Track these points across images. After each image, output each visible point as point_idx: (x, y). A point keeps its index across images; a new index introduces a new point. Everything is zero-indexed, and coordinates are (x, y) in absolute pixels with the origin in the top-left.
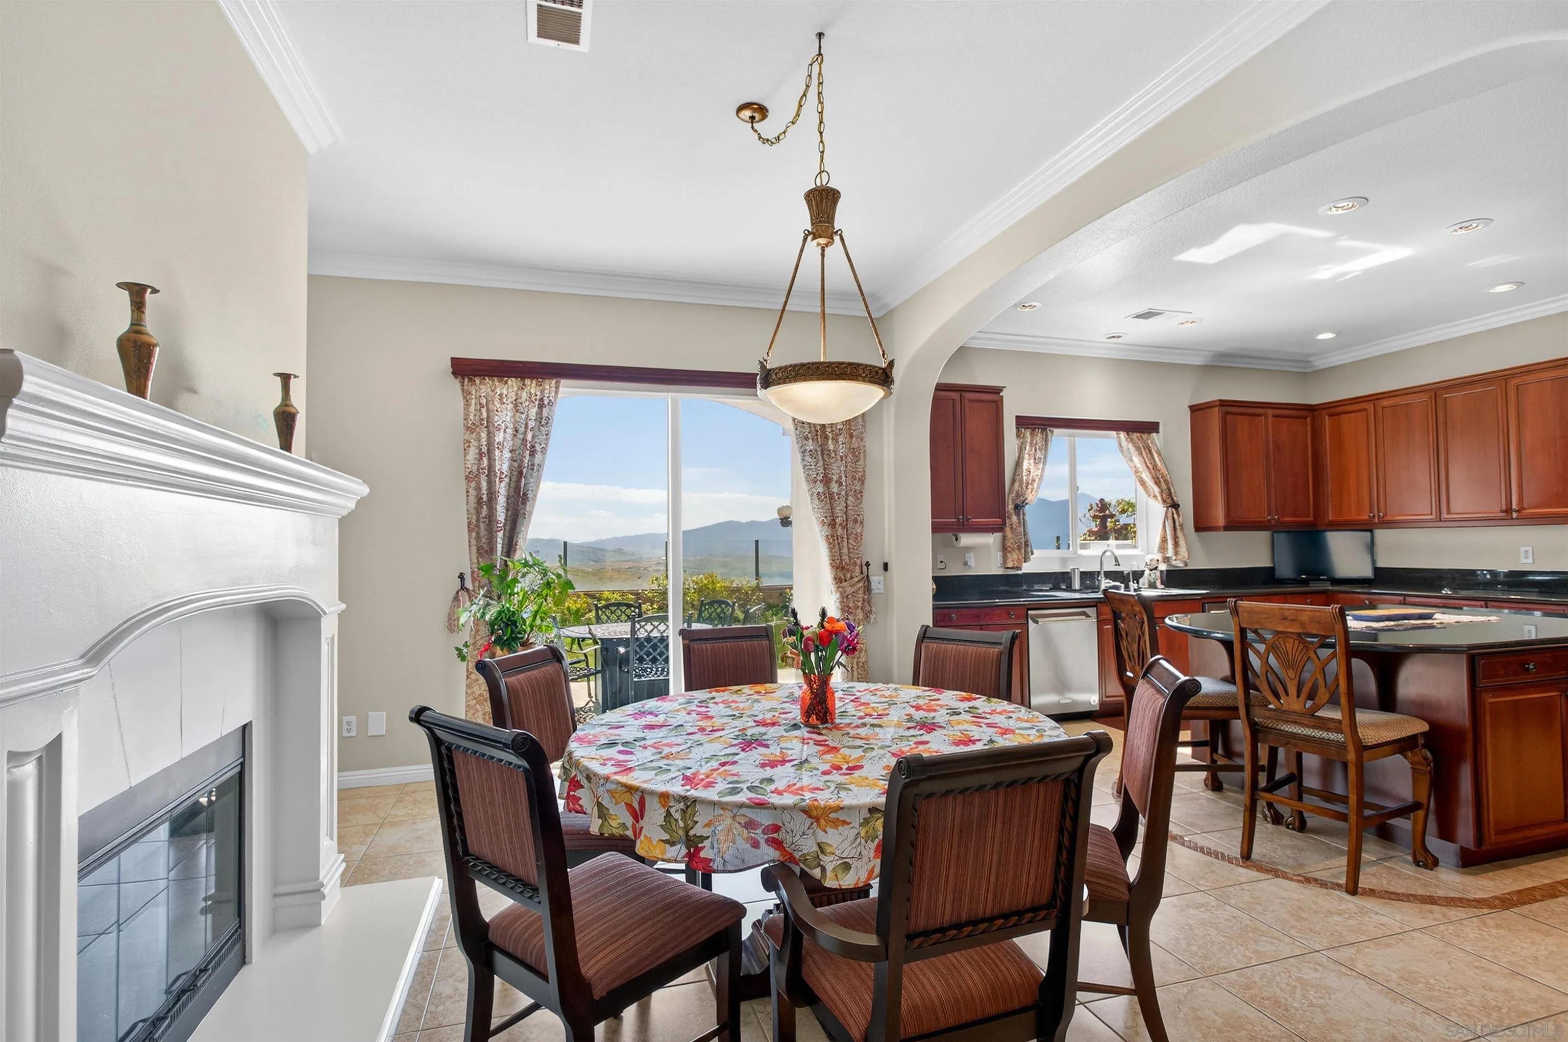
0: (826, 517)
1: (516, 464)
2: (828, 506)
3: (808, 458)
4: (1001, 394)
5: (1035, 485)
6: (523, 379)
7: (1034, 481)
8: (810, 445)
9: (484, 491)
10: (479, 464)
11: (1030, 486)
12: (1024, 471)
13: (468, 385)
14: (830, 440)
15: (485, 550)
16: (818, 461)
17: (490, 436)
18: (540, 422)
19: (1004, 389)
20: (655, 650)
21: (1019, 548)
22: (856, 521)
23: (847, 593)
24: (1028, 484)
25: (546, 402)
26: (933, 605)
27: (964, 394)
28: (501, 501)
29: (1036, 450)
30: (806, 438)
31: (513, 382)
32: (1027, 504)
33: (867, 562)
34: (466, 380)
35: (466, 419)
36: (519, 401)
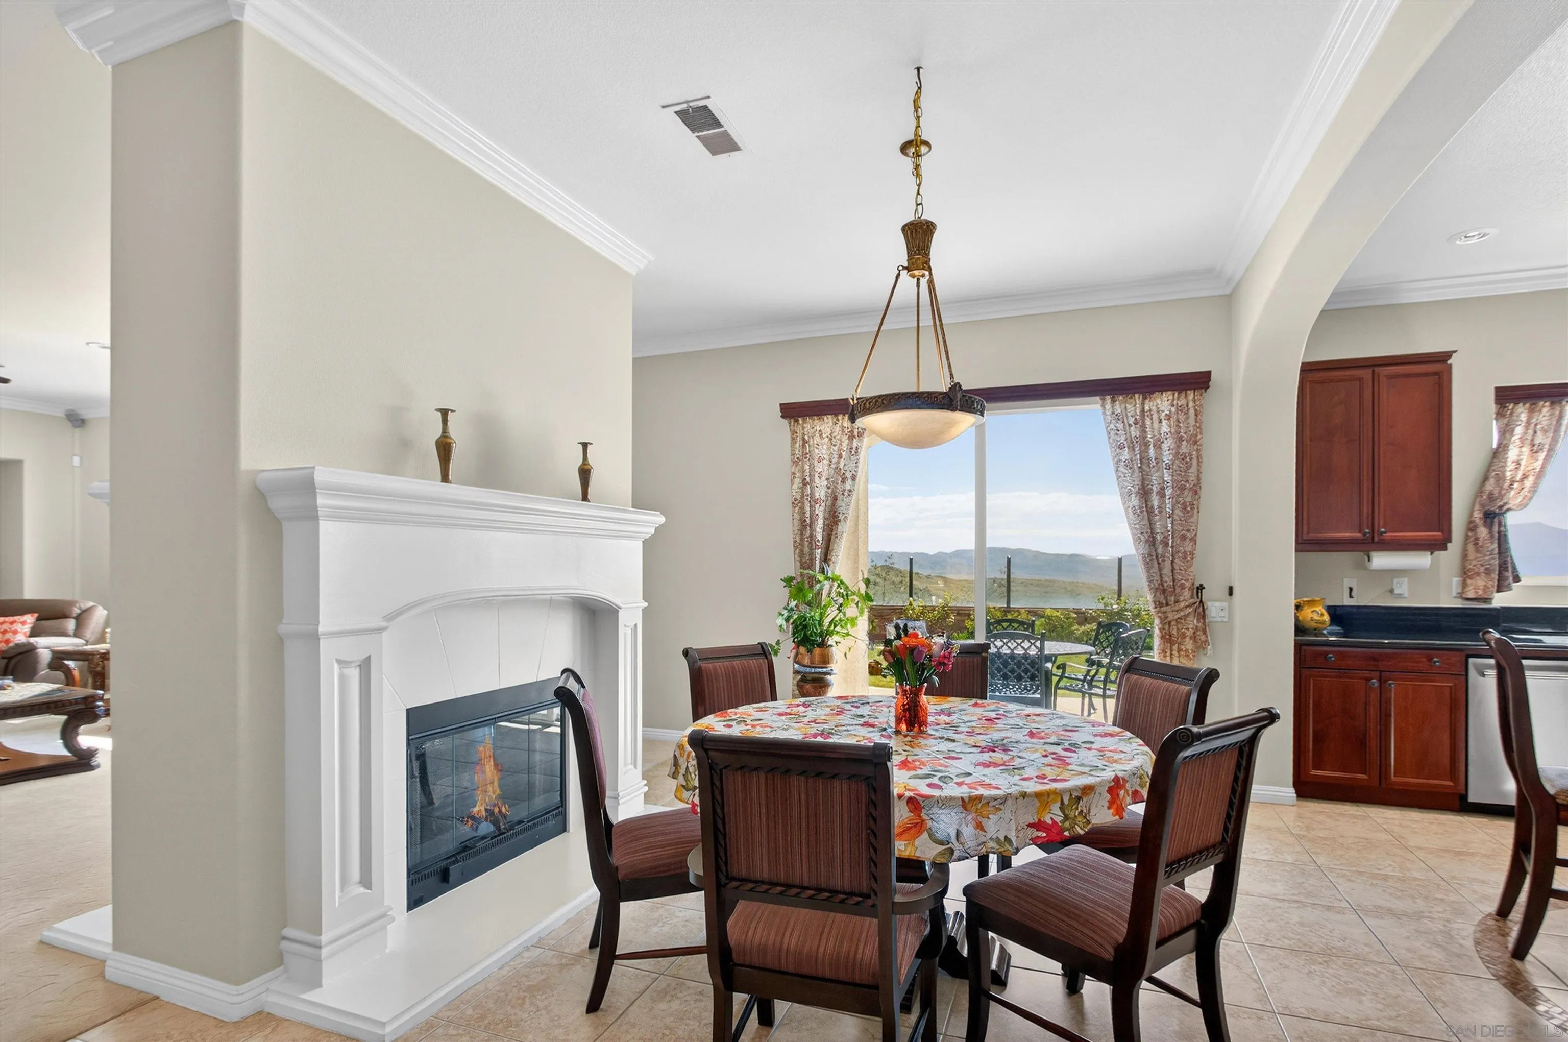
0: (1142, 533)
1: (830, 491)
2: (1146, 522)
3: (1121, 469)
4: (1449, 362)
5: (1529, 483)
6: (836, 415)
7: (1525, 477)
8: (1126, 455)
9: (808, 515)
10: (803, 492)
11: (1516, 485)
12: (1509, 464)
13: (794, 426)
14: (1151, 446)
15: (806, 563)
16: (1133, 472)
17: (812, 467)
18: (851, 452)
19: (1454, 355)
20: (1019, 667)
21: (1488, 572)
22: (1184, 538)
23: (1169, 619)
24: (1512, 482)
25: (856, 433)
26: (1295, 640)
27: (1377, 369)
28: (820, 524)
29: (1535, 432)
30: (1121, 447)
31: (829, 419)
32: (1508, 510)
33: (1201, 585)
34: (792, 420)
35: (793, 455)
36: (834, 435)
